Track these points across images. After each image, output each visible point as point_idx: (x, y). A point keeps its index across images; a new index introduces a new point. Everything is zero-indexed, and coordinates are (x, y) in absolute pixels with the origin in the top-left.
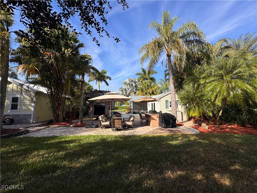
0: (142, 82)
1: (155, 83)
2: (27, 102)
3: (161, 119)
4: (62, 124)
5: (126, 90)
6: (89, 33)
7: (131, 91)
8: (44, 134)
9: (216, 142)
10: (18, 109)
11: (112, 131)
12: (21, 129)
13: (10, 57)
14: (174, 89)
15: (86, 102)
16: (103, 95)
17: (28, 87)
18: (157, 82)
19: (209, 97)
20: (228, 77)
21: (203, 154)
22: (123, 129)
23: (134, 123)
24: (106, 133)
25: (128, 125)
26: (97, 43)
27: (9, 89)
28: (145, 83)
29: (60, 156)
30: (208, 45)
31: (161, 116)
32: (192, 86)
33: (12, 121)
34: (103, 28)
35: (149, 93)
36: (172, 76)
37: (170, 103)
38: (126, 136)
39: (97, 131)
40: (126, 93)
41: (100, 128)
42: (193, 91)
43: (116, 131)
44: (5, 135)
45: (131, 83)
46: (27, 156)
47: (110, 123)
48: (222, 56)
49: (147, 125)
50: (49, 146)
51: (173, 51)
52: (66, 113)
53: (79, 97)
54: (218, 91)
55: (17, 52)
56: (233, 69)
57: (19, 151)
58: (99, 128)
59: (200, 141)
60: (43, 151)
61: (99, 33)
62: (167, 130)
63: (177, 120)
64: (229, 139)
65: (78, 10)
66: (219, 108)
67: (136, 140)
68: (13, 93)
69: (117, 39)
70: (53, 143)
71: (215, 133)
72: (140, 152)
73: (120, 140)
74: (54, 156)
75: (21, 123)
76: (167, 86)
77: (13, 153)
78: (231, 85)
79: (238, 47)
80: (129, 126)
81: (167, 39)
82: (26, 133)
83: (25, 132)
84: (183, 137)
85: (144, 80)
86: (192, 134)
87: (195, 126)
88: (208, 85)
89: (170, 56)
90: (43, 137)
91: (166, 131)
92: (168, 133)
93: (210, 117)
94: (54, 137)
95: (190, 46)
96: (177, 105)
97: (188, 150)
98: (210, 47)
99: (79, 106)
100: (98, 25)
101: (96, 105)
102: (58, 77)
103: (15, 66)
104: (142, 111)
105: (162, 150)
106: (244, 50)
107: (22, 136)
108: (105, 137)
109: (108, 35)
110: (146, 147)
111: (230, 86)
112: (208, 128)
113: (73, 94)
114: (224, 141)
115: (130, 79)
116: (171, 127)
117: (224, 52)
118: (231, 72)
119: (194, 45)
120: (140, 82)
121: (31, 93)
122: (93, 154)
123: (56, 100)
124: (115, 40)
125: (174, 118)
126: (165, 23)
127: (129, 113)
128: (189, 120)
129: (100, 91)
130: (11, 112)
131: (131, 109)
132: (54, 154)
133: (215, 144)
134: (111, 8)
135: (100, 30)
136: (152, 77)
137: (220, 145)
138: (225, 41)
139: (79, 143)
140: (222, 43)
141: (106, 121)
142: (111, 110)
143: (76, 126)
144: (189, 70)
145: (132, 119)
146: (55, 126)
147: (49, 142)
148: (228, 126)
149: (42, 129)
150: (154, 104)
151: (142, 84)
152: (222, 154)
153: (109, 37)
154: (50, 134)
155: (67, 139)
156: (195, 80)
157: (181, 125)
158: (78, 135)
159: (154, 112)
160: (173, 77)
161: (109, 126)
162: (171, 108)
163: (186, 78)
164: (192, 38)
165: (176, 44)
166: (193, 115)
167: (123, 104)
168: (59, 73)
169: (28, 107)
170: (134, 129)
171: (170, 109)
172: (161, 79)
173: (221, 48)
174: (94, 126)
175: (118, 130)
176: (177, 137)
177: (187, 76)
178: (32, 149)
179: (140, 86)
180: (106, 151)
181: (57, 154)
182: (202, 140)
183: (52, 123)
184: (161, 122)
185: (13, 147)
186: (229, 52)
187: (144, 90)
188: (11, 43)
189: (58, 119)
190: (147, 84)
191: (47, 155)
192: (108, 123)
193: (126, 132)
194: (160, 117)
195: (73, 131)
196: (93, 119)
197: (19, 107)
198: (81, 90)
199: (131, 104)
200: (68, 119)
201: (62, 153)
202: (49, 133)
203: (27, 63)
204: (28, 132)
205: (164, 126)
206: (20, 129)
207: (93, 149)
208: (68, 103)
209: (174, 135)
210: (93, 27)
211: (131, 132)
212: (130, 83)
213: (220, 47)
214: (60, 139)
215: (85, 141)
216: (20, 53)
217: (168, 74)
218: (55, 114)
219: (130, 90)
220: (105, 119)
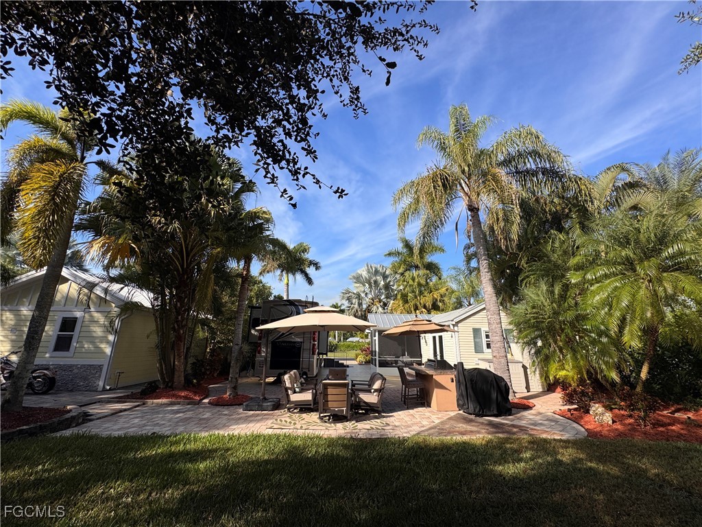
0: (402, 274)
1: (440, 279)
2: (98, 331)
3: (463, 388)
4: (180, 397)
5: (358, 296)
6: (273, 182)
7: (372, 299)
8: (129, 428)
9: (645, 471)
10: (72, 349)
11: (318, 421)
12: (71, 410)
13: (77, 219)
14: (495, 298)
15: (249, 331)
16: (298, 313)
17: (106, 291)
18: (445, 275)
19: (603, 323)
20: (650, 267)
21: (607, 517)
22: (353, 415)
23: (385, 395)
24: (302, 427)
25: (365, 402)
26: (291, 202)
27: (58, 297)
28: (413, 279)
29: (165, 504)
30: (577, 180)
31: (462, 379)
32: (547, 290)
33: (50, 385)
34: (306, 168)
35: (425, 307)
36: (485, 262)
37: (487, 336)
38: (361, 439)
39: (276, 420)
40: (360, 304)
41: (286, 409)
42: (552, 303)
43: (330, 423)
44: (25, 427)
45: (374, 278)
46: (73, 500)
47: (315, 396)
48: (622, 208)
49: (422, 405)
50: (139, 470)
51: (484, 197)
52: (194, 364)
53: (233, 317)
54: (624, 305)
55: (95, 208)
56: (661, 245)
57: (56, 481)
58: (282, 411)
59: (593, 465)
60: (119, 485)
61: (297, 179)
62: (482, 423)
63: (511, 391)
64: (687, 462)
65: (250, 129)
66: (638, 353)
67: (391, 455)
68: (66, 306)
69: (340, 191)
70: (148, 458)
71: (638, 438)
72: (404, 499)
73: (343, 453)
74: (150, 503)
75: (72, 391)
76: (473, 288)
77: (38, 489)
78: (661, 289)
79: (662, 184)
80: (370, 406)
81: (466, 169)
82: (81, 420)
83: (79, 418)
84: (537, 450)
85: (409, 270)
86: (564, 441)
87: (569, 410)
88: (592, 288)
89: (478, 209)
90: (125, 437)
91: (481, 426)
92: (489, 433)
93: (613, 384)
94: (155, 439)
95: (529, 185)
96: (508, 343)
97: (557, 498)
98: (583, 187)
99: (230, 341)
100: (295, 163)
101: (277, 339)
102: (185, 266)
103: (85, 241)
104: (407, 359)
105: (473, 495)
106: (682, 191)
107: (67, 433)
108: (299, 442)
109: (318, 182)
110: (423, 483)
111: (661, 293)
112: (614, 422)
113: (217, 309)
114: (672, 470)
115: (371, 267)
116: (495, 412)
117: (626, 197)
118: (656, 251)
119: (538, 181)
120: (398, 276)
121: (112, 306)
122: (263, 501)
123: (172, 326)
124: (335, 192)
125: (503, 384)
126: (457, 131)
127: (367, 362)
128: (548, 390)
129: (288, 301)
130: (52, 359)
131: (372, 353)
132: (150, 494)
133: (642, 481)
134: (326, 116)
135: (300, 173)
136: (429, 260)
137: (662, 483)
138: (623, 169)
139: (224, 459)
140: (614, 174)
141: (302, 389)
142: (319, 354)
143: (218, 403)
144: (532, 244)
145: (377, 385)
146: (160, 401)
147: (140, 453)
148: (676, 415)
149: (125, 410)
150: (441, 337)
151: (404, 281)
152: (674, 521)
153: (320, 187)
154: (145, 425)
155: (191, 446)
156: (554, 273)
157: (528, 408)
158: (221, 432)
159: (442, 365)
160: (489, 264)
161: (312, 407)
162: (490, 350)
163: (525, 266)
164: (531, 165)
165: (489, 181)
166: (560, 373)
167: (352, 336)
168: (188, 256)
169: (98, 344)
170: (384, 417)
171: (488, 354)
172: (455, 269)
173: (614, 186)
174: (269, 404)
175: (338, 418)
176: (516, 451)
177: (528, 260)
178: (92, 475)
179: (399, 286)
180: (300, 492)
181: (158, 495)
182: (597, 464)
183: (155, 391)
184: (463, 397)
185: (40, 467)
186: (638, 198)
187: (409, 298)
188: (85, 188)
189: (172, 380)
190: (417, 280)
191: (130, 499)
192: (307, 396)
193: (361, 425)
194: (458, 382)
195: (208, 419)
196: (267, 380)
197: (74, 344)
198: (241, 298)
199: (375, 336)
200: (198, 381)
201: (172, 494)
202: (143, 422)
203: (114, 232)
204: (86, 418)
205: (475, 411)
206: (68, 407)
207: (261, 484)
208: (201, 334)
209: (507, 440)
210: (282, 168)
211: (374, 427)
212: (370, 278)
213: (611, 185)
214: (170, 446)
215: (241, 455)
216: (101, 209)
217: (475, 255)
218: (166, 366)
219: (370, 296)
220: (302, 384)
